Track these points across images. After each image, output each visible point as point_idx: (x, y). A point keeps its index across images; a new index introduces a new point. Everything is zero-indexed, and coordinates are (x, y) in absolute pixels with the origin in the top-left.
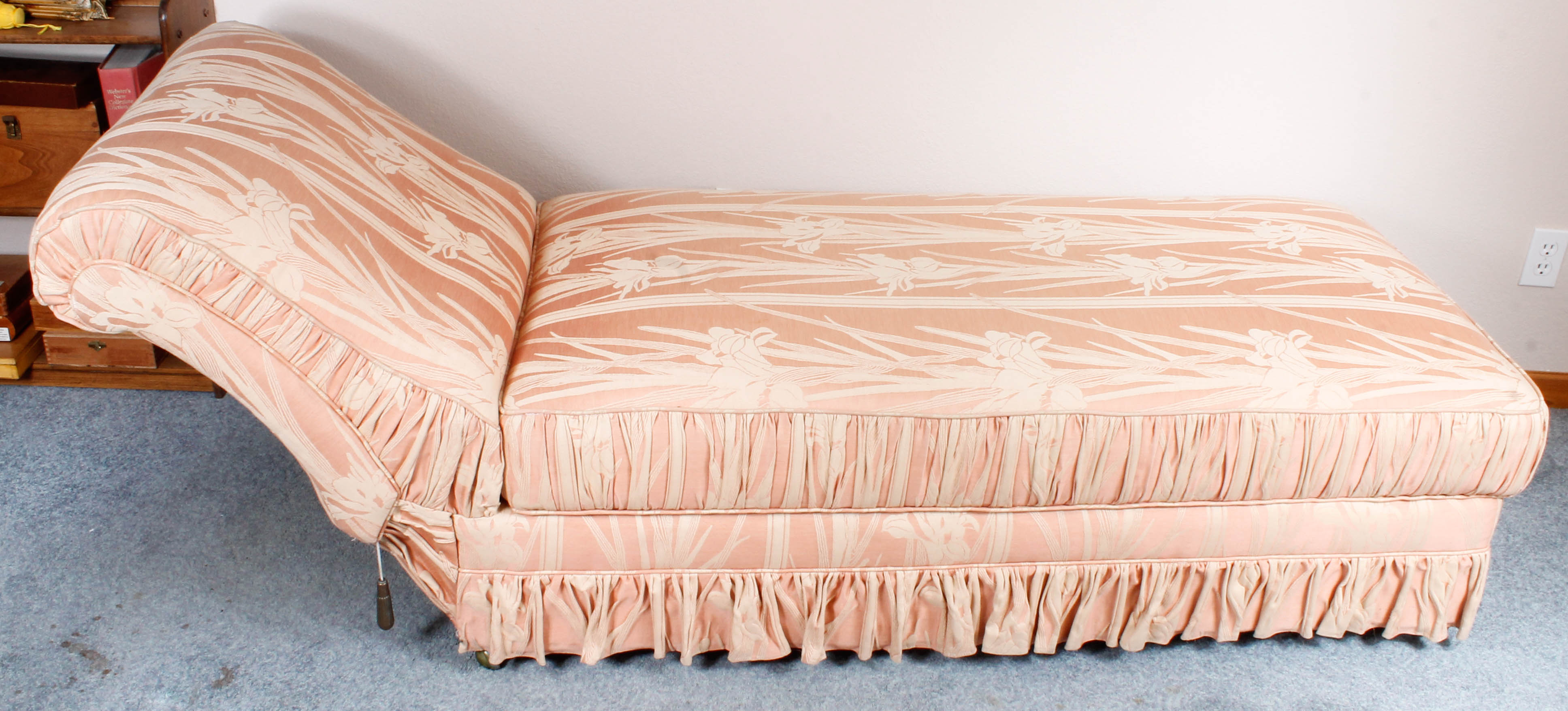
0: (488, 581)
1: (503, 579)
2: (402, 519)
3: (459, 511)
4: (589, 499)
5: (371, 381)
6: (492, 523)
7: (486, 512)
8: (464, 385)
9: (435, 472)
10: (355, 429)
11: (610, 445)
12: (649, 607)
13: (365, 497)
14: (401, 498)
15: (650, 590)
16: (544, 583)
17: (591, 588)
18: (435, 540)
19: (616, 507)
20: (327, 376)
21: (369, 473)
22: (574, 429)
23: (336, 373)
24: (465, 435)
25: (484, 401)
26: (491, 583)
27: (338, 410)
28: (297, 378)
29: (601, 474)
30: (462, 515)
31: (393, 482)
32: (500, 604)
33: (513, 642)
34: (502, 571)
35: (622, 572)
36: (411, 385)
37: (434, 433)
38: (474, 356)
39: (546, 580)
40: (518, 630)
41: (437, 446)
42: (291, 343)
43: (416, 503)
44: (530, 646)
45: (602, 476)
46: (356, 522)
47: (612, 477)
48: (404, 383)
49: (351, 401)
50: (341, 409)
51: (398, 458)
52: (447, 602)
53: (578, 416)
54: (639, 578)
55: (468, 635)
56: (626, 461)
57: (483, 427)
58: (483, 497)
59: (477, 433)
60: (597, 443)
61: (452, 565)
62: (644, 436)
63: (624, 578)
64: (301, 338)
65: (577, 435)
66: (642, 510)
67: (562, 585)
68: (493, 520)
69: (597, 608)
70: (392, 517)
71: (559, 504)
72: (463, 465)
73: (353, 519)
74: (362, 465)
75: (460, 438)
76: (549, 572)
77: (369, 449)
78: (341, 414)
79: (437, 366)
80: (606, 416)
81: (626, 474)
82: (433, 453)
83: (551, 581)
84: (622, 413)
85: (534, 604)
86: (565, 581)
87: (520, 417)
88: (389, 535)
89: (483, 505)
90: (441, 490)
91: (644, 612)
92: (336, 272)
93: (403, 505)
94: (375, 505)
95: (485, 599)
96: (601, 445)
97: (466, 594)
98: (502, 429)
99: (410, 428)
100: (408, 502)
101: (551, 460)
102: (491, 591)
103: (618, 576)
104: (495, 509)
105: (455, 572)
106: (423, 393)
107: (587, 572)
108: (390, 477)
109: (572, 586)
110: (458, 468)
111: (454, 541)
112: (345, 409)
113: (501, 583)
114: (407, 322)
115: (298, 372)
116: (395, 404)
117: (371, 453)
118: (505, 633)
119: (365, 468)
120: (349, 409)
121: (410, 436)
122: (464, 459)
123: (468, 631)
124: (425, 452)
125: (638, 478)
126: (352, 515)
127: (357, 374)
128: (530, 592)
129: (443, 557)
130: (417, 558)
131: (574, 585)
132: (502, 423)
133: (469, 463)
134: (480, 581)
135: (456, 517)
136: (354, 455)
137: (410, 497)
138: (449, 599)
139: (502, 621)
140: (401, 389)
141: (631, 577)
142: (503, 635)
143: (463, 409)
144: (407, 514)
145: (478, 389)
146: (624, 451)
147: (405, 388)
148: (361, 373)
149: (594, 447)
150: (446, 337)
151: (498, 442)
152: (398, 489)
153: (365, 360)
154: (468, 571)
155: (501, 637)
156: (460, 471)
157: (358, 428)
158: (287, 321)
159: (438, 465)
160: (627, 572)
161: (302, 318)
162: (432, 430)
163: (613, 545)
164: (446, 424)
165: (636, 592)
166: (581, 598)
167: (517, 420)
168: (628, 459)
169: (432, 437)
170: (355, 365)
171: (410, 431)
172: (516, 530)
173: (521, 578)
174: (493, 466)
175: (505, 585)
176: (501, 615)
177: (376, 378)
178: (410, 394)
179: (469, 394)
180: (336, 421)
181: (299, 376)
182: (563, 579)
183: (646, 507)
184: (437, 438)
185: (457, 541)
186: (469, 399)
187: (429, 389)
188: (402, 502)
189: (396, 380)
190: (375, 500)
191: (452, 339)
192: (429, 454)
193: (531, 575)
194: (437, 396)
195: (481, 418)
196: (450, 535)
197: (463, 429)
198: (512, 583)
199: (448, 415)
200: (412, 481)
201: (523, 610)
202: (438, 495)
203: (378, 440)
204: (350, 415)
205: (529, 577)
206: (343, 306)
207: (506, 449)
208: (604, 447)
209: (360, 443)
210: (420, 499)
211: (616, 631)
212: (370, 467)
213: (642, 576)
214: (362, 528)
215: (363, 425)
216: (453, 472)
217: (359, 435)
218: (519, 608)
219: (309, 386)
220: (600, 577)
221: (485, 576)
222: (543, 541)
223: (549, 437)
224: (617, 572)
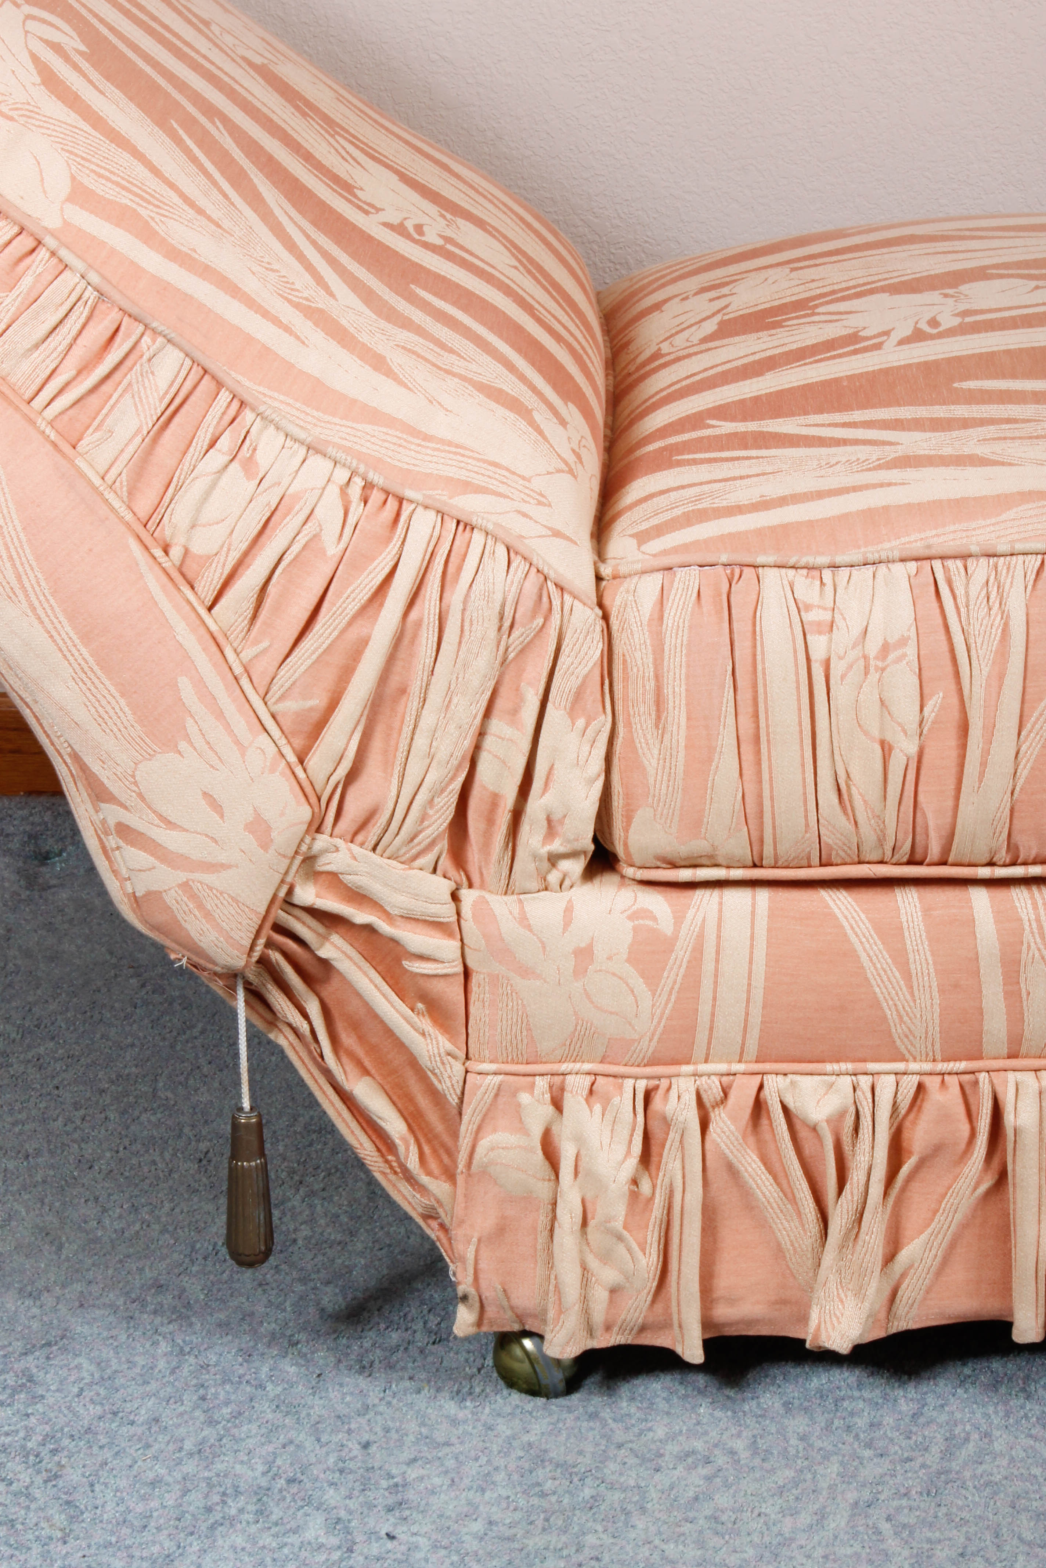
0: (548, 1096)
1: (591, 1092)
2: (317, 896)
3: (476, 878)
4: (844, 823)
5: (249, 465)
6: (569, 910)
7: (554, 877)
8: (502, 489)
9: (421, 742)
10: (203, 612)
11: (911, 651)
12: (1002, 1177)
13: (222, 816)
14: (318, 830)
15: (1009, 1119)
16: (707, 1100)
17: (842, 1114)
18: (406, 964)
19: (918, 857)
20: (131, 449)
21: (237, 742)
22: (808, 608)
23: (155, 440)
24: (507, 624)
25: (557, 534)
26: (557, 1104)
27: (158, 553)
28: (49, 447)
29: (882, 743)
30: (483, 887)
31: (299, 771)
32: (582, 1165)
33: (614, 1291)
34: (587, 1067)
35: (927, 1067)
36: (358, 482)
37: (419, 624)
38: (522, 424)
39: (712, 1089)
40: (629, 1250)
41: (429, 661)
42: (37, 346)
43: (362, 845)
44: (659, 1307)
45: (886, 749)
46: (193, 897)
47: (912, 749)
48: (342, 475)
49: (193, 527)
50: (166, 552)
51: (318, 701)
52: (429, 1173)
53: (819, 569)
54: (976, 1083)
55: (483, 1283)
56: (955, 701)
57: (556, 603)
58: (549, 821)
59: (540, 621)
60: (873, 647)
61: (449, 1046)
62: (1006, 625)
63: (932, 1083)
64: (63, 330)
65: (819, 624)
66: (991, 864)
67: (759, 1107)
68: (570, 901)
69: (856, 1177)
70: (290, 892)
71: (761, 841)
72: (496, 725)
73: (185, 886)
74: (220, 715)
75: (492, 634)
76: (723, 1067)
77: (238, 670)
78: (167, 565)
79: (427, 438)
80: (899, 569)
81: (952, 742)
82: (415, 689)
83: (726, 1095)
84: (942, 558)
85: (678, 1164)
86: (766, 1092)
87: (659, 576)
88: (276, 957)
89: (548, 848)
90: (431, 802)
91: (988, 1194)
92: (155, 171)
93: (326, 851)
94: (250, 842)
95: (540, 1152)
96: (885, 649)
97: (480, 1151)
98: (606, 617)
99: (353, 607)
100: (339, 842)
101: (745, 695)
102: (555, 1129)
103: (915, 1079)
104: (576, 867)
105: (458, 1068)
106: (392, 504)
107: (829, 1067)
108: (292, 758)
109: (785, 1109)
110: (482, 734)
111: (460, 969)
112: (176, 552)
113: (587, 1100)
114: (344, 322)
115: (53, 436)
116: (316, 537)
117: (245, 682)
118: (593, 1263)
119: (228, 727)
120: (187, 551)
121: (353, 634)
122: (501, 704)
123: (482, 1265)
124: (395, 681)
125: (986, 752)
126: (182, 876)
127: (212, 445)
128: (667, 1123)
129: (426, 1024)
130: (348, 1039)
131: (791, 1105)
132: (607, 601)
133: (515, 712)
134: (525, 1098)
135: (466, 895)
136: (200, 684)
137: (343, 825)
138: (433, 1165)
139: (585, 1223)
140: (333, 491)
141: (952, 1081)
142: (584, 1268)
143: (501, 551)
144: (334, 880)
145: (540, 503)
146: (949, 668)
147: (344, 490)
148: (224, 443)
149: (865, 657)
150: (448, 372)
151: (596, 649)
152: (313, 799)
153: (235, 405)
154: (493, 1067)
155: (579, 1270)
156: (489, 742)
157: (210, 609)
158: (27, 281)
159: (428, 719)
160: (941, 1067)
161: (67, 274)
162: (413, 615)
163: (907, 976)
164: (455, 598)
165: (965, 1128)
166: (808, 1149)
167: (651, 585)
168: (960, 690)
169: (415, 637)
170: (209, 417)
171: (355, 618)
172: (635, 929)
173: (642, 1085)
174: (581, 722)
175: (598, 1108)
176: (583, 1202)
177: (263, 458)
178: (356, 509)
179: (519, 512)
180: (154, 582)
181: (55, 445)
182: (761, 1087)
183: (1003, 855)
184: (427, 637)
185: (467, 973)
186: (517, 526)
187: (409, 493)
188: (322, 841)
189: (319, 466)
190: (250, 827)
191: (464, 378)
192: (403, 691)
193: (669, 1077)
194: (432, 514)
195: (552, 575)
196: (448, 948)
197: (503, 606)
198: (616, 1100)
199: (460, 568)
200: (352, 776)
201: (645, 1186)
202: (423, 818)
203: (265, 644)
204: (191, 569)
205: (664, 1083)
206: (175, 255)
207: (618, 674)
208: (892, 657)
209: (214, 648)
210: (372, 833)
211: (904, 1256)
212: (241, 724)
213: (983, 1077)
214: (208, 915)
215: (223, 602)
216: (467, 743)
217: (213, 627)
218: (635, 1182)
219: (82, 475)
220: (865, 1082)
221: (541, 1083)
222: (708, 966)
223: (741, 627)
224: (914, 1066)
